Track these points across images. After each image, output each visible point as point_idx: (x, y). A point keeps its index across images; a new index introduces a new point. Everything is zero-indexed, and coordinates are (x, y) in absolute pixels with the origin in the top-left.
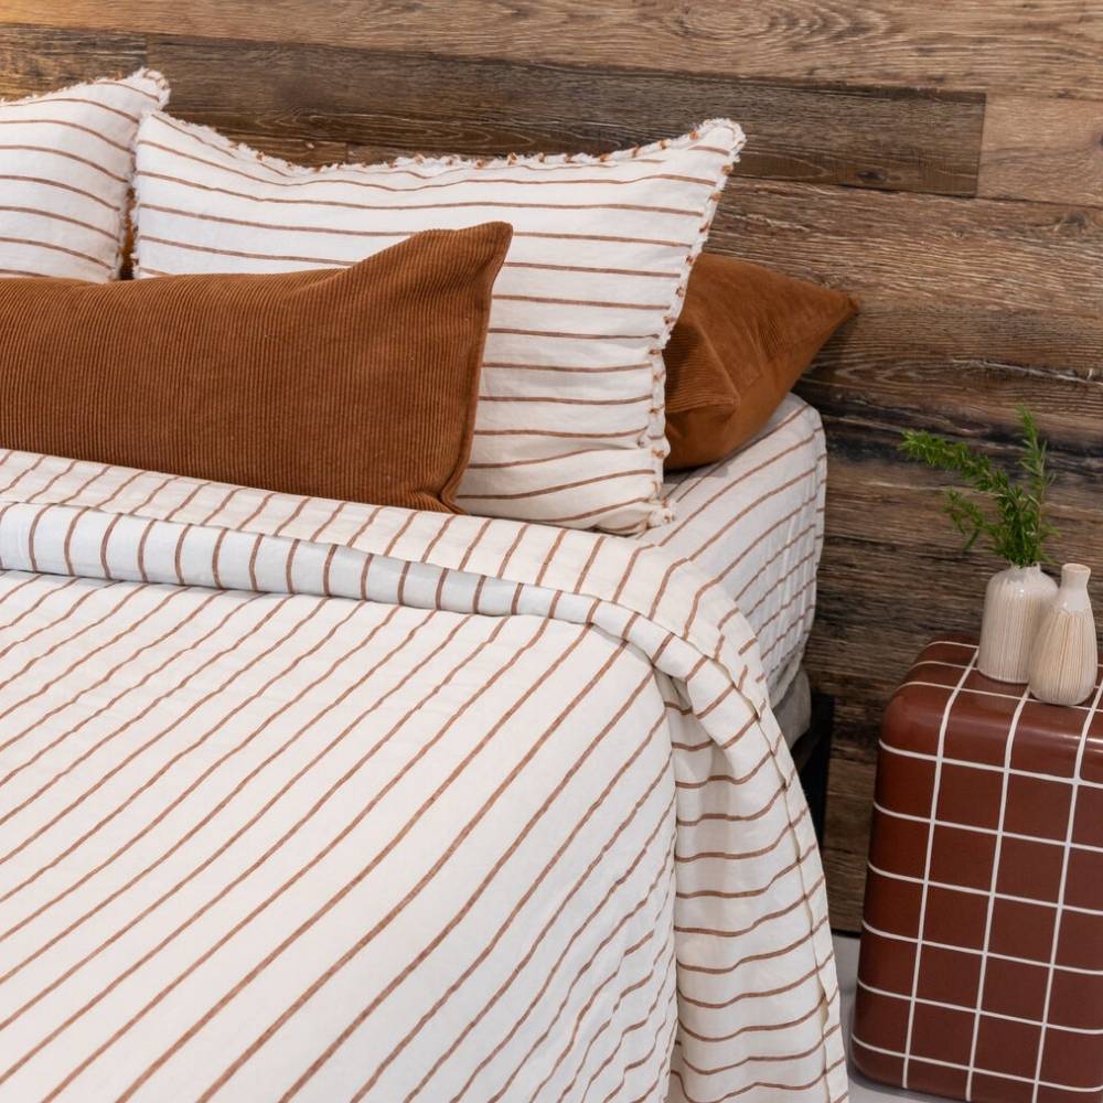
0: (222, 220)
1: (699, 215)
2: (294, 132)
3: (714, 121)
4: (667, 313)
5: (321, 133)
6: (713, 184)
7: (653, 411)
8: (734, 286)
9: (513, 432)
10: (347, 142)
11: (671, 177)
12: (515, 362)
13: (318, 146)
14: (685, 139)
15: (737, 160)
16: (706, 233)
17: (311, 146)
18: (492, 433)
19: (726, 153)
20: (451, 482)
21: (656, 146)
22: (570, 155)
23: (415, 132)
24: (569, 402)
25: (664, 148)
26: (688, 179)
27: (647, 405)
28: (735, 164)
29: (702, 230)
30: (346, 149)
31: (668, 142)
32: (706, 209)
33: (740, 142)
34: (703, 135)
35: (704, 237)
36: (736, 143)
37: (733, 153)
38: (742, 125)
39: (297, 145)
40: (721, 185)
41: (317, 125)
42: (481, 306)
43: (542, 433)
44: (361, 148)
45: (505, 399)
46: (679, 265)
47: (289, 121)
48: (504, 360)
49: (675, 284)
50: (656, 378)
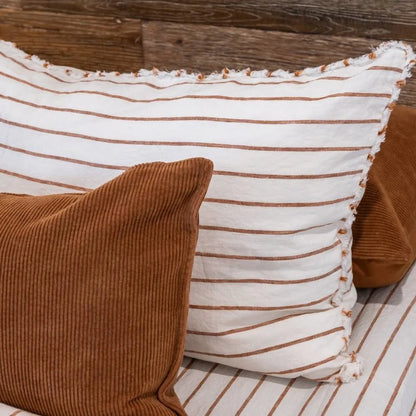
0: (11, 123)
1: (378, 121)
2: (108, 13)
3: (389, 43)
4: (353, 201)
5: (124, 13)
6: (389, 96)
7: (342, 279)
8: (404, 137)
9: (227, 308)
10: (142, 19)
11: (353, 95)
12: (226, 254)
13: (123, 21)
14: (365, 59)
15: (409, 75)
16: (384, 135)
17: (119, 21)
18: (210, 308)
19: (400, 71)
20: (167, 381)
21: (340, 63)
22: (271, 71)
23: (183, 12)
24: (272, 282)
25: (347, 65)
26: (368, 95)
27: (337, 274)
28: (407, 79)
29: (380, 133)
30: (140, 23)
31: (350, 61)
32: (383, 116)
33: (412, 61)
34: (380, 56)
35: (382, 139)
36: (408, 61)
37: (406, 70)
38: (413, 47)
39: (110, 21)
40: (395, 97)
41: (122, 8)
42: (189, 230)
43: (251, 309)
44: (150, 23)
45: (220, 281)
46: (361, 163)
47: (104, 6)
48: (217, 251)
49: (358, 178)
50: (344, 253)
